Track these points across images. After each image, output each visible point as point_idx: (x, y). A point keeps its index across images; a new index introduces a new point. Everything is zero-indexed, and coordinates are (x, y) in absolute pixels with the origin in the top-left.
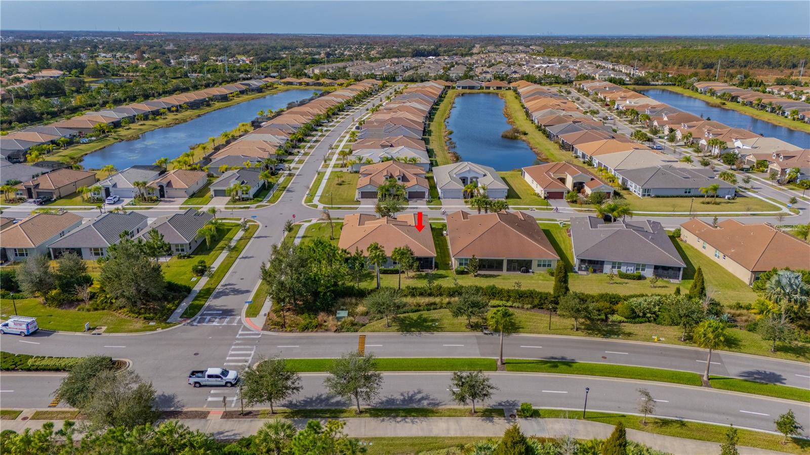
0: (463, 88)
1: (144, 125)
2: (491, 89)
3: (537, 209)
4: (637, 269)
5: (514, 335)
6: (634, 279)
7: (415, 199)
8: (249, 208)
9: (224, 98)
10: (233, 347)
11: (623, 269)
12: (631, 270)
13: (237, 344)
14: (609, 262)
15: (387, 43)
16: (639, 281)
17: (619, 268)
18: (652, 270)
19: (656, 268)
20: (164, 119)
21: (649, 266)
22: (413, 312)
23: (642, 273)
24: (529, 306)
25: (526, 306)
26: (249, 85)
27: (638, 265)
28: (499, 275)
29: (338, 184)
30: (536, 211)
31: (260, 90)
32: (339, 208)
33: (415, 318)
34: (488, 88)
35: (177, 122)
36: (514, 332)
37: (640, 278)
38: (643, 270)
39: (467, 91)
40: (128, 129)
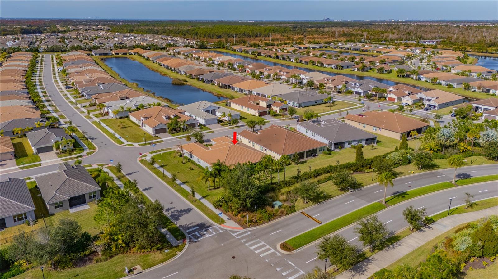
4: (359, 143)
8: (81, 156)
10: (247, 245)
12: (357, 143)
13: (246, 242)
14: (347, 142)
17: (351, 144)
18: (365, 142)
21: (364, 140)
27: (359, 140)
28: (306, 161)
34: (117, 54)
36: (362, 187)
38: (361, 142)
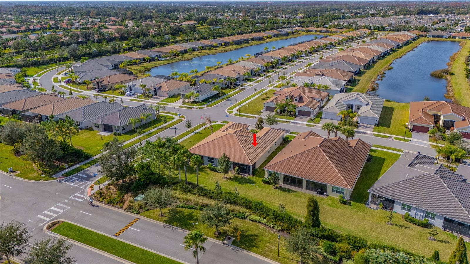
0: (433, 36)
1: (201, 52)
2: (457, 38)
3: (395, 138)
4: (427, 216)
5: (245, 252)
6: (419, 225)
7: (302, 117)
8: (192, 108)
9: (261, 39)
10: (59, 204)
11: (413, 213)
12: (420, 216)
13: (64, 203)
14: (399, 204)
15: (407, 6)
16: (422, 228)
17: (409, 210)
18: (442, 221)
19: (446, 220)
20: (215, 49)
21: (440, 217)
22: (189, 209)
23: (430, 221)
24: (279, 228)
25: (276, 228)
26: (282, 31)
27: (428, 213)
28: (296, 192)
29: (262, 99)
30: (394, 140)
31: (287, 34)
32: (244, 116)
33: (186, 214)
34: (455, 37)
35: (221, 52)
36: (246, 249)
37: (427, 225)
38: (433, 218)
39: (436, 39)
40: (190, 54)
